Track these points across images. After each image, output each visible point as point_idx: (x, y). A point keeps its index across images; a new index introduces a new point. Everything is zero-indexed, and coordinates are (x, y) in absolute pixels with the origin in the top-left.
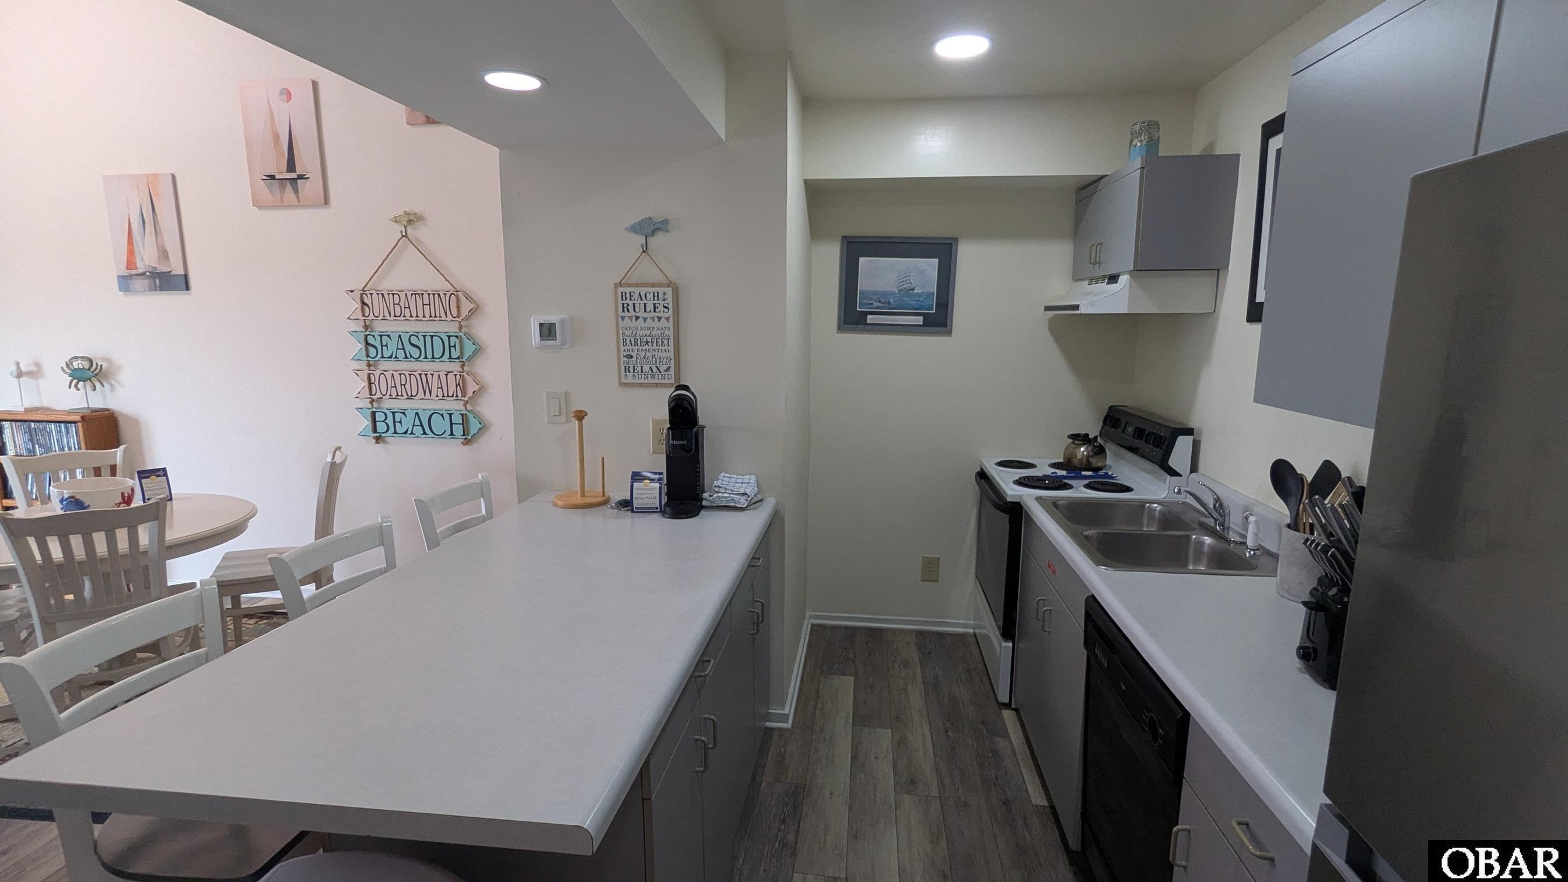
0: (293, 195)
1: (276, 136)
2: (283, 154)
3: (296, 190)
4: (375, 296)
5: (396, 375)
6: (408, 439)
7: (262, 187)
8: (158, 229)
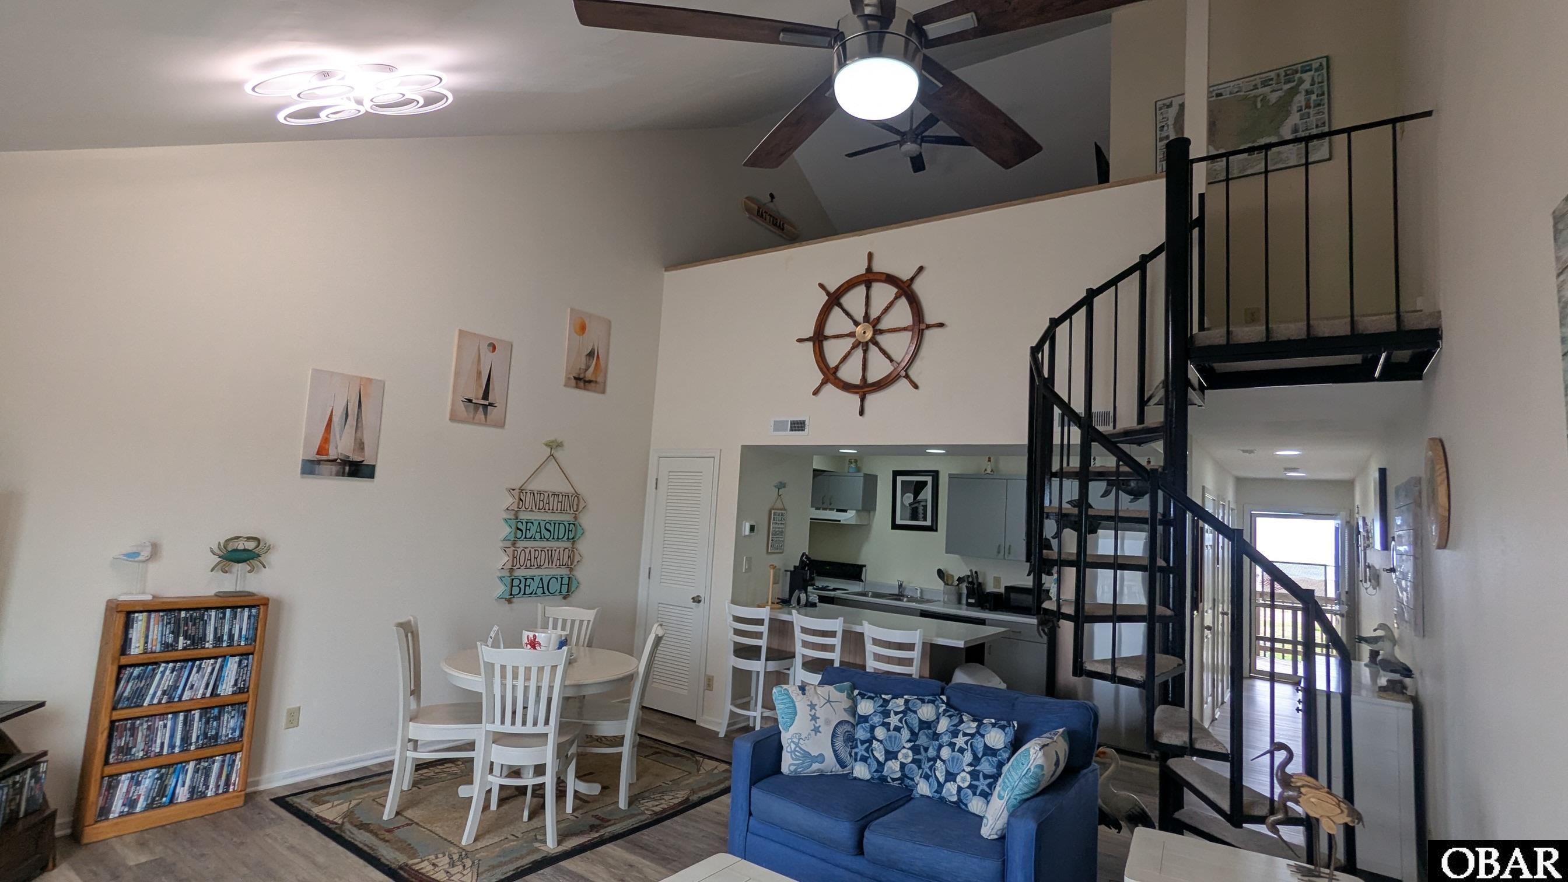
0: (483, 416)
1: (479, 373)
2: (481, 387)
3: (486, 414)
4: (528, 494)
5: (533, 550)
6: (533, 598)
7: (461, 407)
8: (360, 425)
